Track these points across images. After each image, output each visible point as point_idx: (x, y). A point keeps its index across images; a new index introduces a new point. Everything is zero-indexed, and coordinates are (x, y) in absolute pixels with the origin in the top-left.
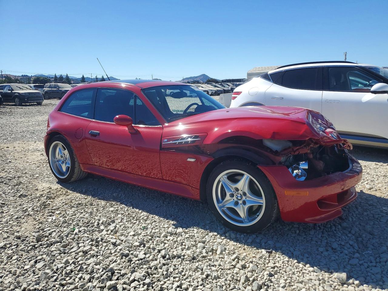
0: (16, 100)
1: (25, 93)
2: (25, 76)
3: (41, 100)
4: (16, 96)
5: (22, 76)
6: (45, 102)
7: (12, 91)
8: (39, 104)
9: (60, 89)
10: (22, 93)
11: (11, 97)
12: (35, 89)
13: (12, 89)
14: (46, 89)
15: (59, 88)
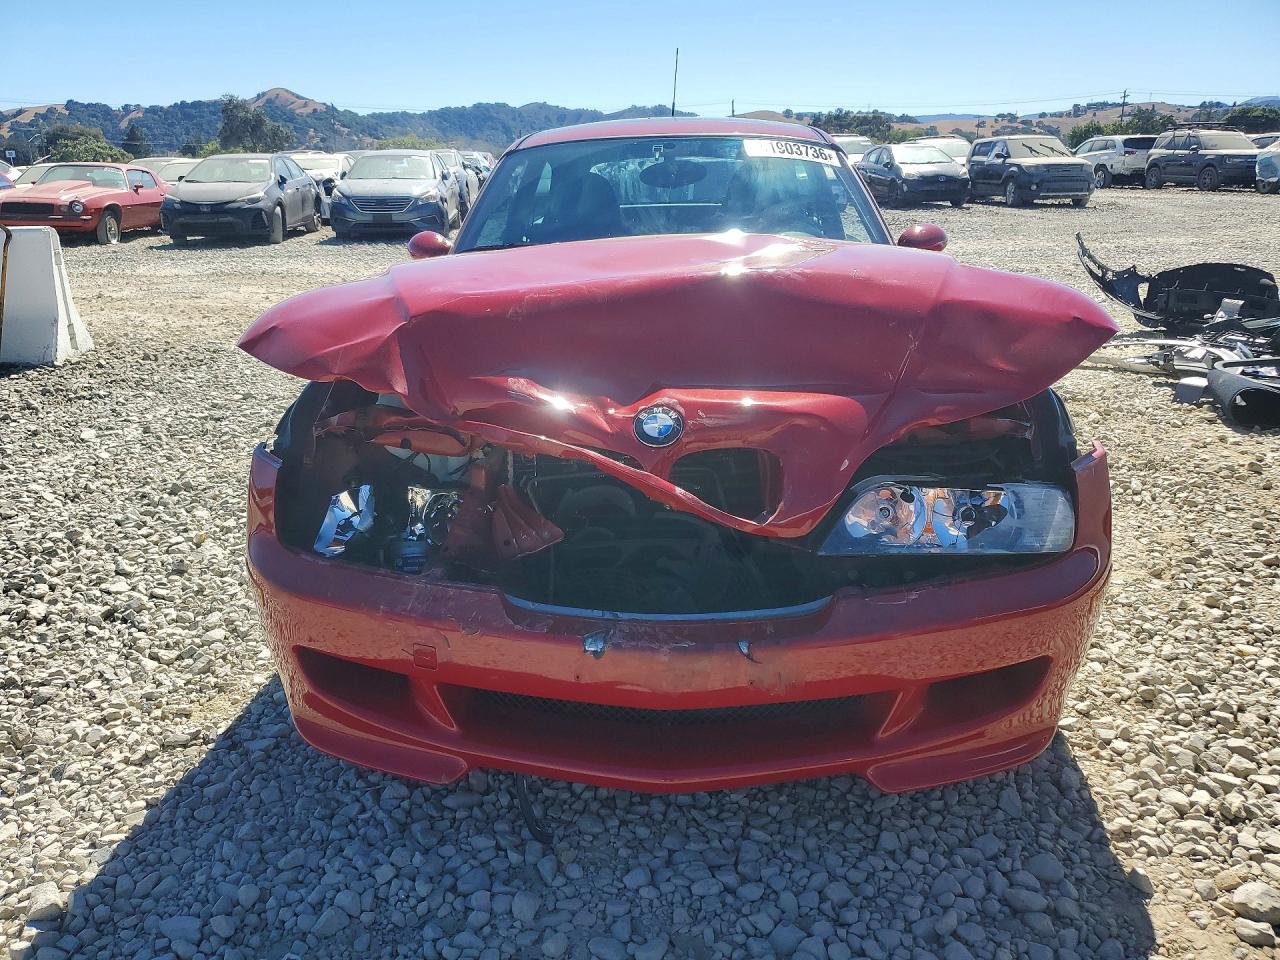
0: (1011, 187)
1: (1037, 167)
2: (1211, 105)
3: (1082, 190)
4: (1011, 177)
5: (1203, 105)
6: (1099, 196)
7: (1005, 158)
8: (1079, 204)
9: (1201, 152)
10: (1026, 167)
11: (999, 176)
12: (1126, 152)
13: (1007, 153)
14: (1156, 152)
15: (1200, 146)
